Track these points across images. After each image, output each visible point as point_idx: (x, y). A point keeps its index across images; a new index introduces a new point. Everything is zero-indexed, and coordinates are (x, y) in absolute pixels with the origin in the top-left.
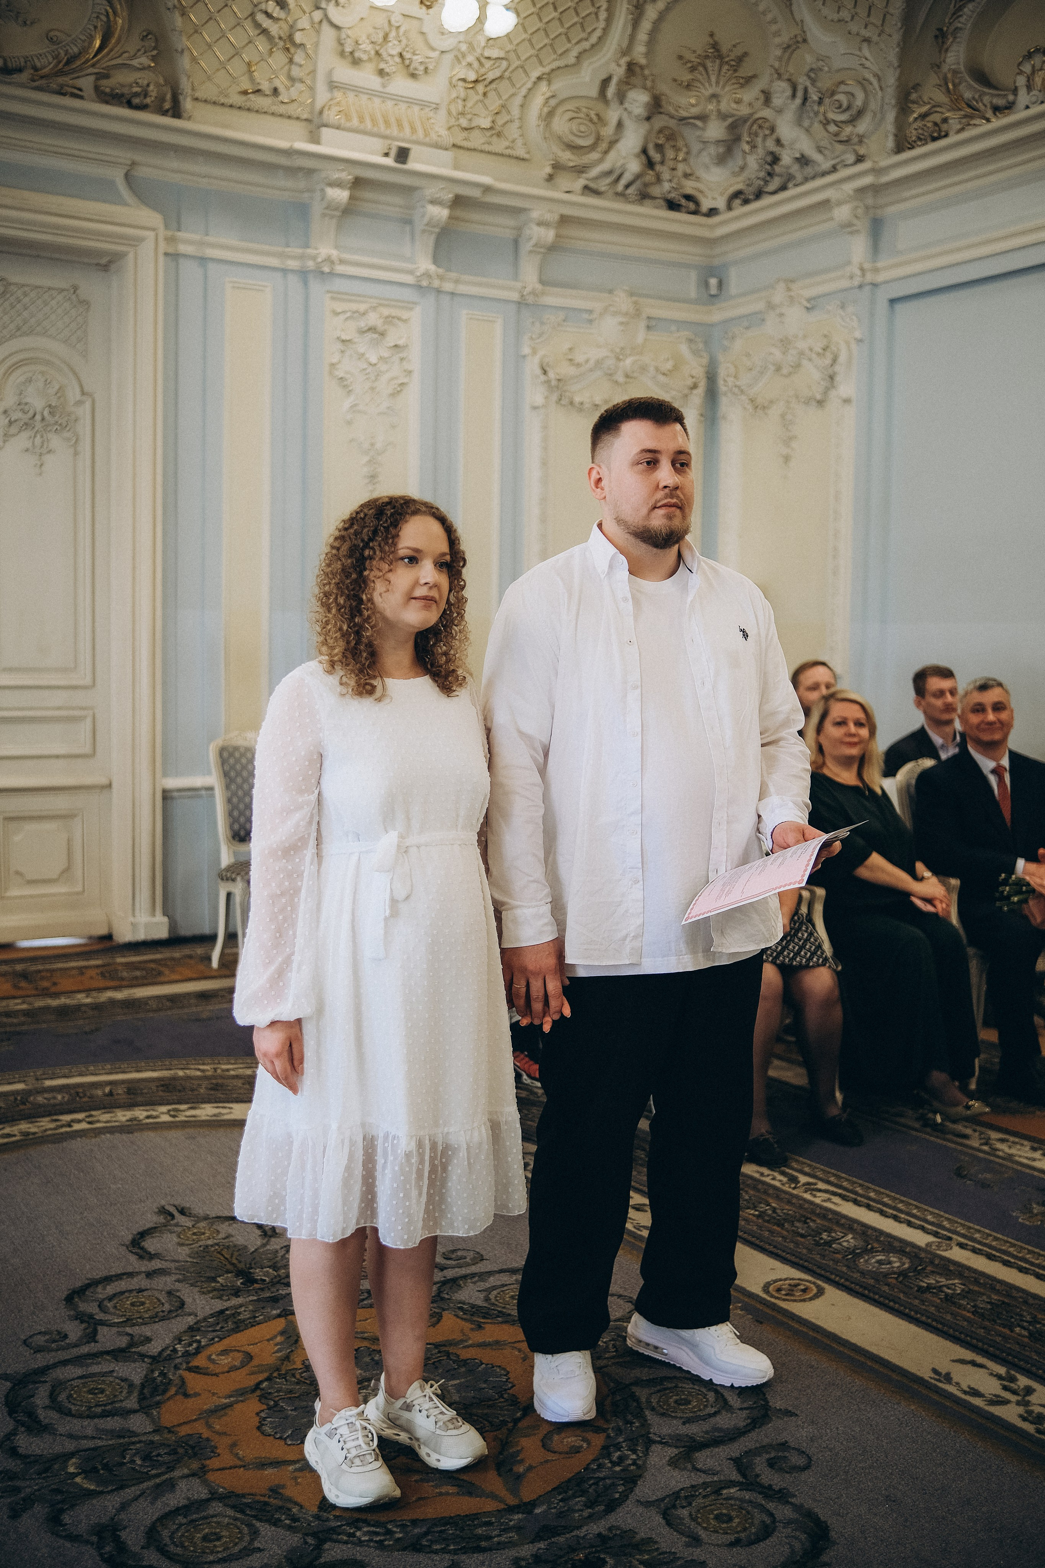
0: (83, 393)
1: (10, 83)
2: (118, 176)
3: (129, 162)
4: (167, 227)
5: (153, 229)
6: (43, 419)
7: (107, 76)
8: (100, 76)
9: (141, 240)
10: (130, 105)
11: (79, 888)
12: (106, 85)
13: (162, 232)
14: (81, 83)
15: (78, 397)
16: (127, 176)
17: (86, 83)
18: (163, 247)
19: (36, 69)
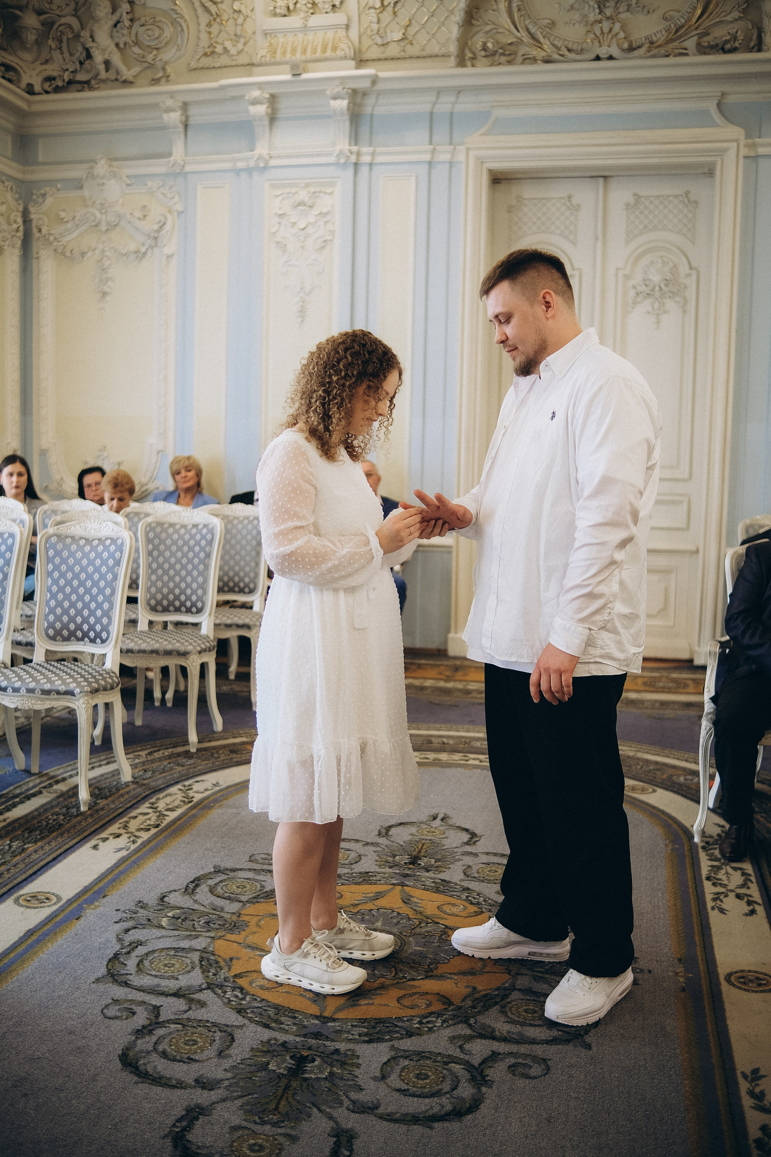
0: (691, 268)
1: (632, 58)
2: (712, 106)
3: (720, 94)
4: (748, 136)
5: (736, 140)
6: (661, 289)
7: (707, 34)
8: (702, 36)
9: (725, 150)
10: (724, 51)
11: (671, 624)
12: (706, 41)
13: (743, 141)
14: (686, 44)
15: (687, 270)
16: (719, 105)
17: (691, 43)
18: (744, 151)
19: (652, 43)
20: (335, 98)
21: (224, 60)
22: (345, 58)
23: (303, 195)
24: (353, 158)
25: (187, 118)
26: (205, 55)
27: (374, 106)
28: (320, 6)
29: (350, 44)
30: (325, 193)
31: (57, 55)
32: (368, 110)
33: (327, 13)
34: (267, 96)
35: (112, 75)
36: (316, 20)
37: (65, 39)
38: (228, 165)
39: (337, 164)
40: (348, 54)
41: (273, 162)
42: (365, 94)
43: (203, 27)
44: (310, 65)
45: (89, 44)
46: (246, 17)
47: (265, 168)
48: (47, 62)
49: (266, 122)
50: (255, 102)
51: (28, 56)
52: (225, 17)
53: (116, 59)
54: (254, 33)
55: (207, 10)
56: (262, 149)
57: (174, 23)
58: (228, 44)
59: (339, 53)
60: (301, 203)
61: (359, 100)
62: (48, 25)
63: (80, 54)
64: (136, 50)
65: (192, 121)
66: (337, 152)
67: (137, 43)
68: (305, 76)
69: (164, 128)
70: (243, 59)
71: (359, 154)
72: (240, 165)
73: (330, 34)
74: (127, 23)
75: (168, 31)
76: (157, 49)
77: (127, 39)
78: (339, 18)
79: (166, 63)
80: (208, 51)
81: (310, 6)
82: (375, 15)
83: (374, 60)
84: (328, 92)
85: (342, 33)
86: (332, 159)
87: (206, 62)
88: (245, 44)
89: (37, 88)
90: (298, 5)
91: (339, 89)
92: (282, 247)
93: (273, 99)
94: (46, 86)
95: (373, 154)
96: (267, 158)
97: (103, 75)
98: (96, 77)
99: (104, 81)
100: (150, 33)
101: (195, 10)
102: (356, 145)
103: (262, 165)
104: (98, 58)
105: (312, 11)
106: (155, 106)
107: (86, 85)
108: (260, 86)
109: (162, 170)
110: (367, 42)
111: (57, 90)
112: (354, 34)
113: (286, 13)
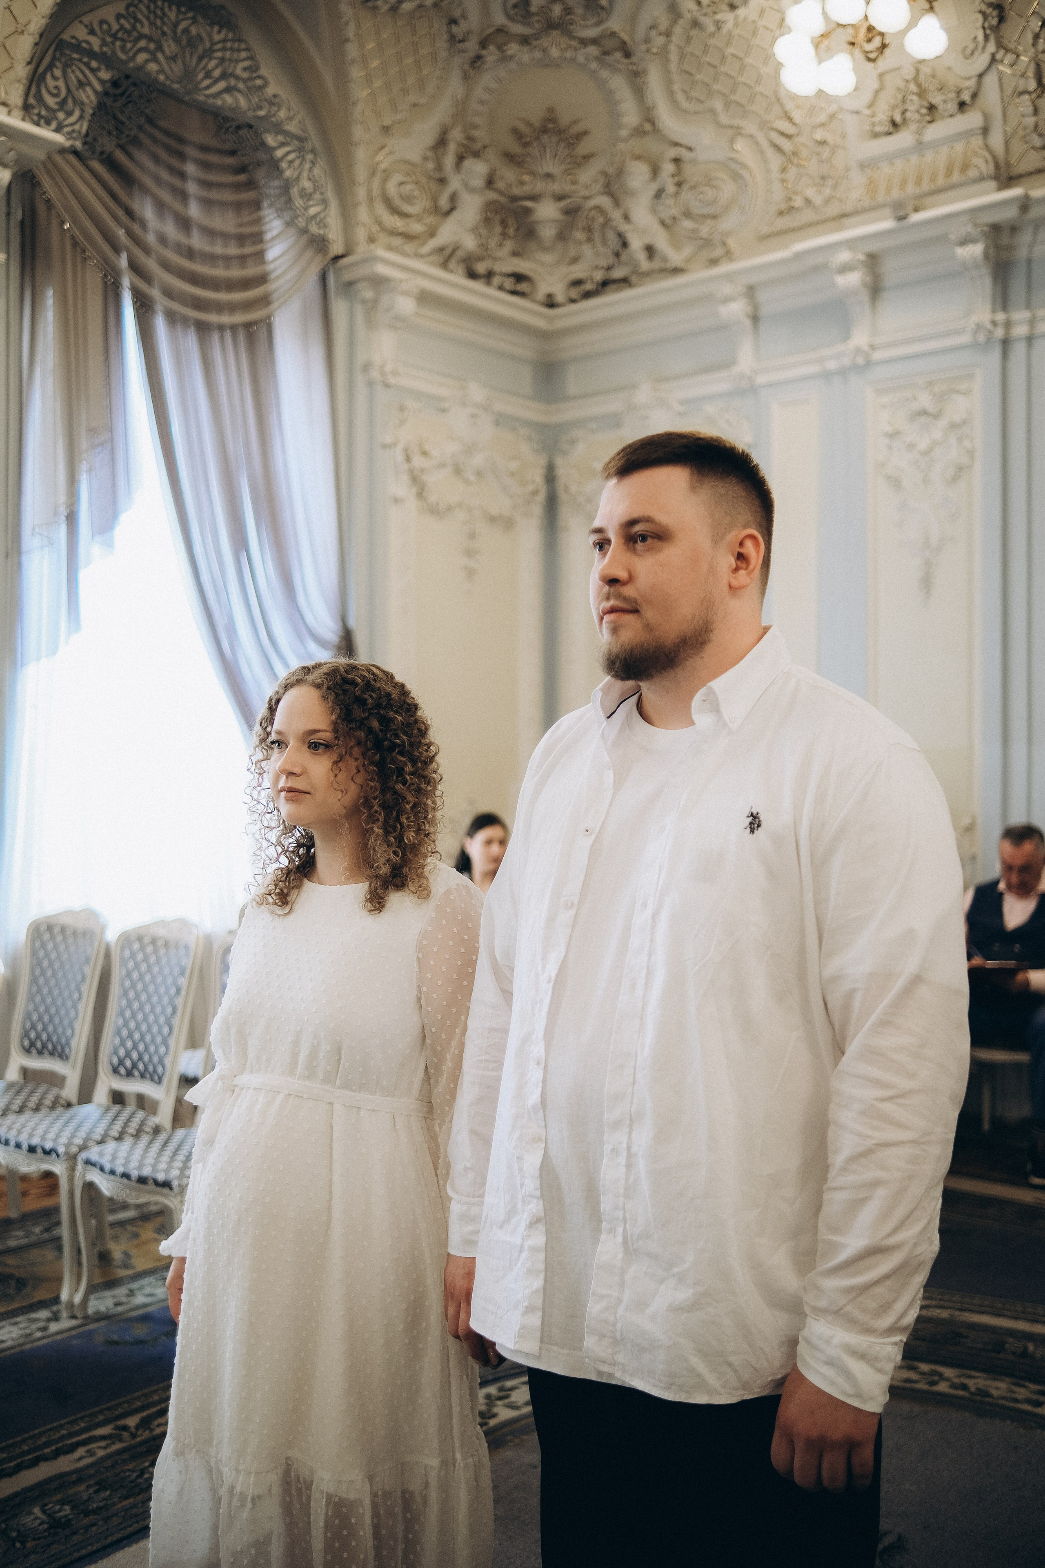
20: (963, 242)
21: (808, 216)
22: (982, 179)
23: (925, 400)
24: (1000, 333)
25: (756, 307)
26: (781, 213)
27: (1031, 247)
28: (941, 107)
29: (989, 157)
30: (958, 392)
31: (587, 250)
32: (1022, 253)
33: (951, 116)
34: (861, 257)
35: (656, 264)
36: (935, 131)
37: (596, 226)
38: (814, 369)
39: (974, 346)
40: (985, 172)
41: (877, 355)
42: (1014, 229)
43: (775, 174)
44: (928, 201)
45: (623, 227)
46: (834, 149)
47: (869, 364)
48: (575, 260)
49: (865, 297)
50: (845, 269)
51: (548, 258)
52: (804, 153)
53: (661, 242)
54: (848, 169)
55: (779, 149)
56: (860, 338)
57: (736, 177)
58: (810, 193)
59: (972, 173)
60: (924, 413)
61: (1005, 240)
62: (571, 212)
63: (613, 242)
64: (687, 224)
65: (764, 311)
66: (973, 326)
67: (688, 214)
68: (916, 217)
69: (723, 327)
70: (834, 209)
71: (1008, 325)
72: (832, 365)
73: (959, 147)
74: (671, 189)
75: (728, 189)
76: (714, 217)
77: (674, 212)
78: (972, 119)
79: (728, 234)
80: (783, 206)
81: (924, 111)
82: (1029, 103)
83: (1030, 174)
84: (952, 237)
85: (977, 142)
86: (966, 339)
87: (782, 223)
88: (835, 187)
89: (560, 298)
90: (908, 115)
91: (969, 228)
92: (896, 483)
93: (873, 261)
94: (574, 293)
95: (1032, 322)
96: (866, 349)
97: (645, 265)
98: (635, 272)
99: (647, 274)
100: (701, 196)
101: (762, 152)
102: (1005, 308)
103: (860, 361)
104: (636, 244)
105: (928, 118)
106: (709, 298)
107: (625, 282)
108: (850, 244)
109: (722, 387)
110: (1018, 147)
111: (587, 295)
112: (996, 140)
113: (891, 129)
